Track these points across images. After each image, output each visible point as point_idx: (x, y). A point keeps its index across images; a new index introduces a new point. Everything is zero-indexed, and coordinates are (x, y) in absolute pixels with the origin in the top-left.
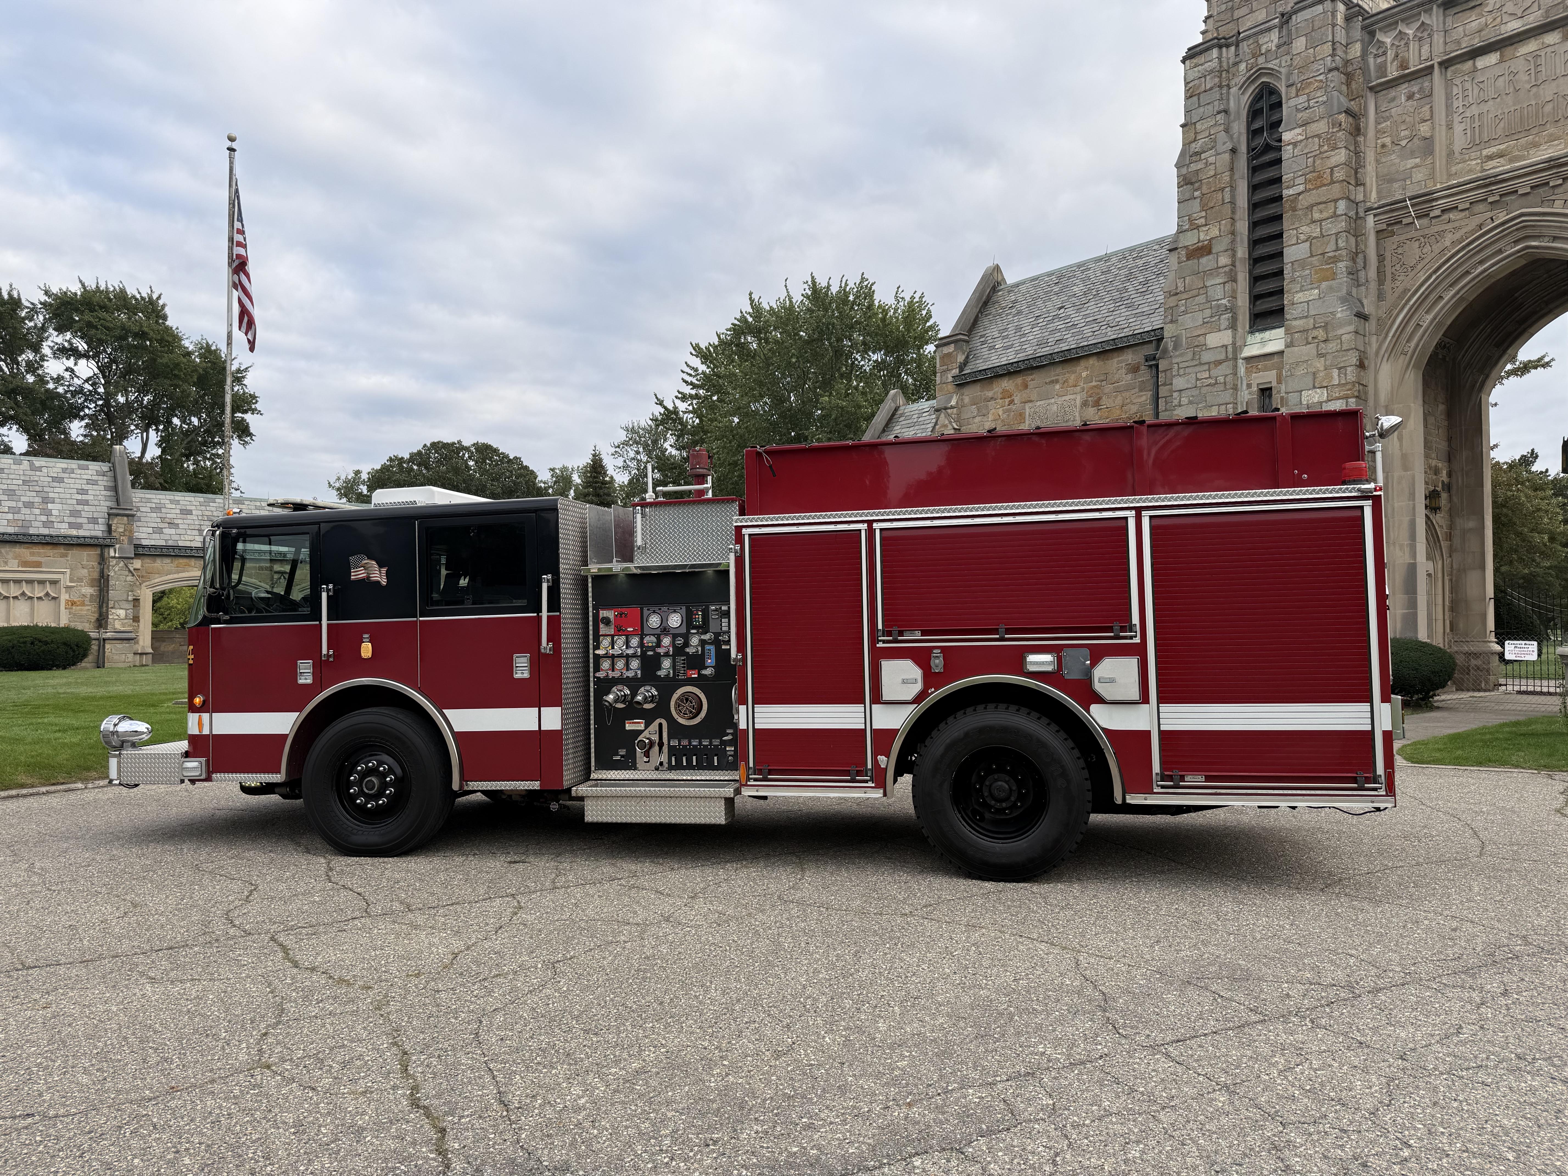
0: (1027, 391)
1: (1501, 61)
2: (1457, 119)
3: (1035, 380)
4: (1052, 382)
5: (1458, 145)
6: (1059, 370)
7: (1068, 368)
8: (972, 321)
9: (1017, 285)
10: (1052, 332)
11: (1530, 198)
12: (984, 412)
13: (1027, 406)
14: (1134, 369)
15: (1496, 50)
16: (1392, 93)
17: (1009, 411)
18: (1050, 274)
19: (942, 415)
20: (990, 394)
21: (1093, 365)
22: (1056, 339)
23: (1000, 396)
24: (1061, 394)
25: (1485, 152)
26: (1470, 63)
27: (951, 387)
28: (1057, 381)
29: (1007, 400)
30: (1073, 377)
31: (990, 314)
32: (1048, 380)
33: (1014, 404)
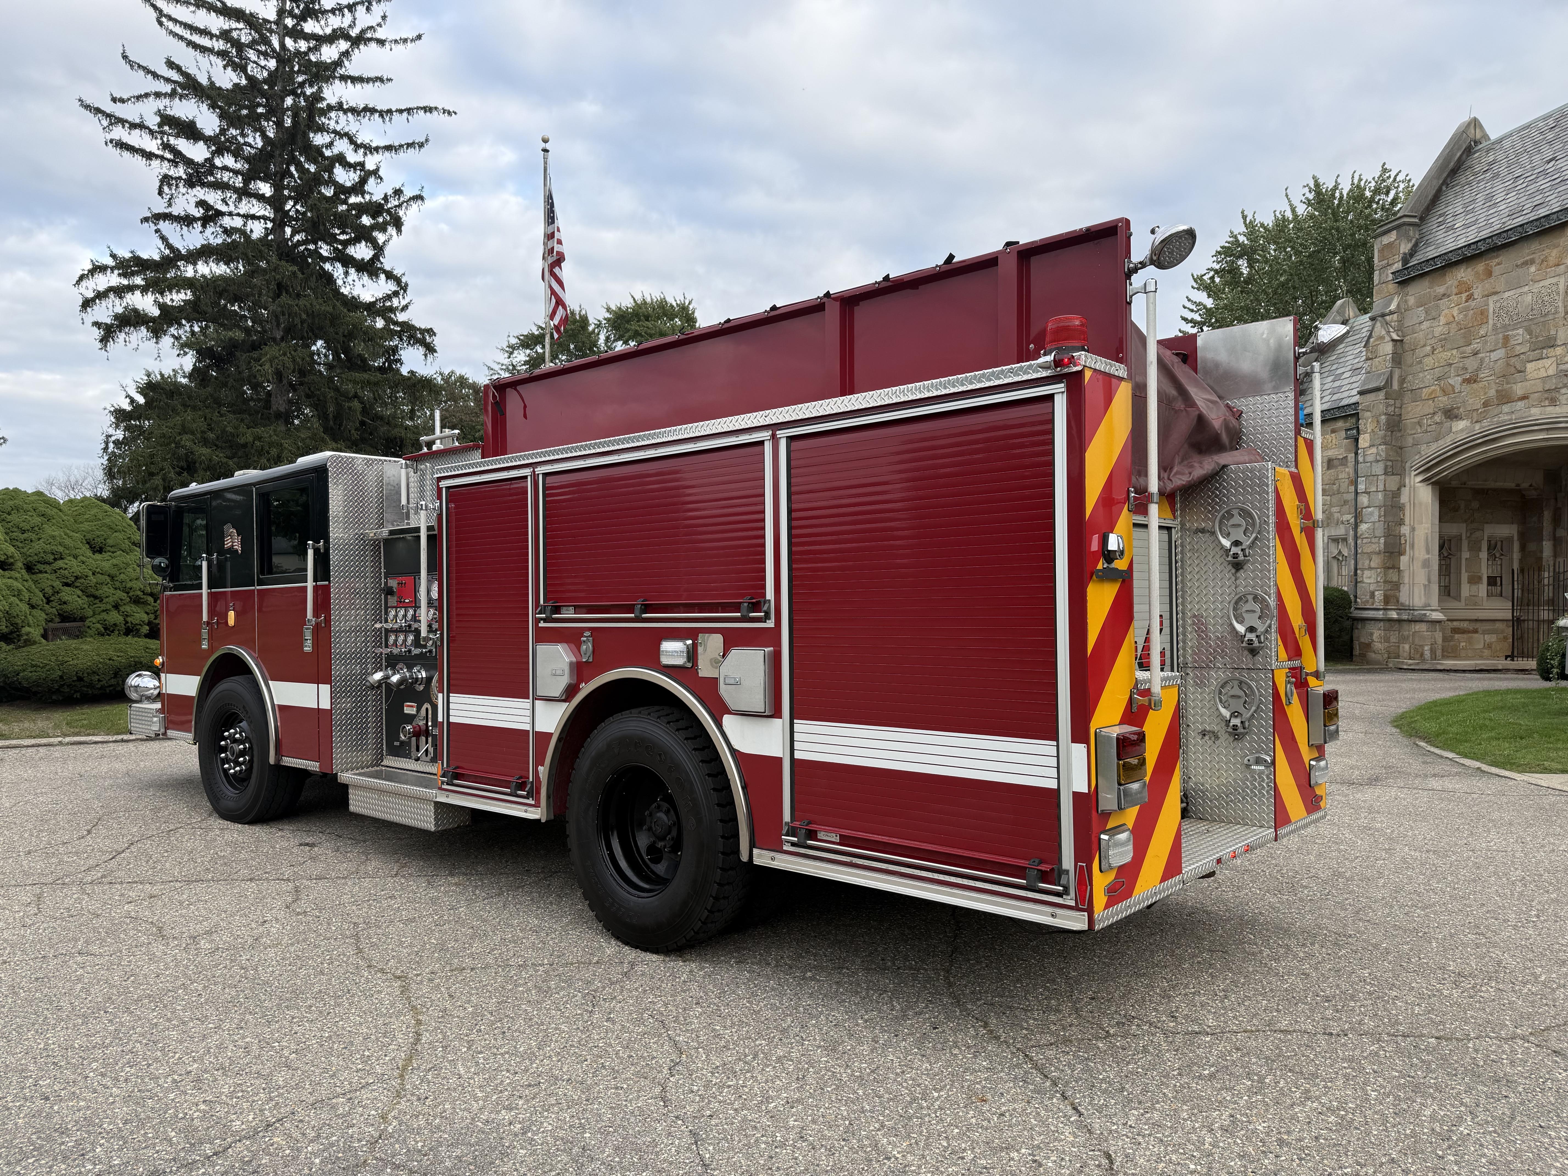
0: (1492, 280)
3: (1501, 264)
4: (1526, 263)
6: (1535, 245)
7: (1547, 241)
8: (1430, 197)
9: (1500, 141)
10: (1531, 196)
12: (1434, 314)
13: (1491, 300)
17: (1467, 309)
18: (1545, 118)
19: (1378, 324)
20: (1441, 290)
22: (1535, 204)
23: (1455, 291)
24: (1538, 278)
27: (1392, 287)
28: (1532, 262)
29: (1464, 296)
30: (1554, 253)
31: (1457, 185)
32: (1519, 263)
33: (1474, 299)
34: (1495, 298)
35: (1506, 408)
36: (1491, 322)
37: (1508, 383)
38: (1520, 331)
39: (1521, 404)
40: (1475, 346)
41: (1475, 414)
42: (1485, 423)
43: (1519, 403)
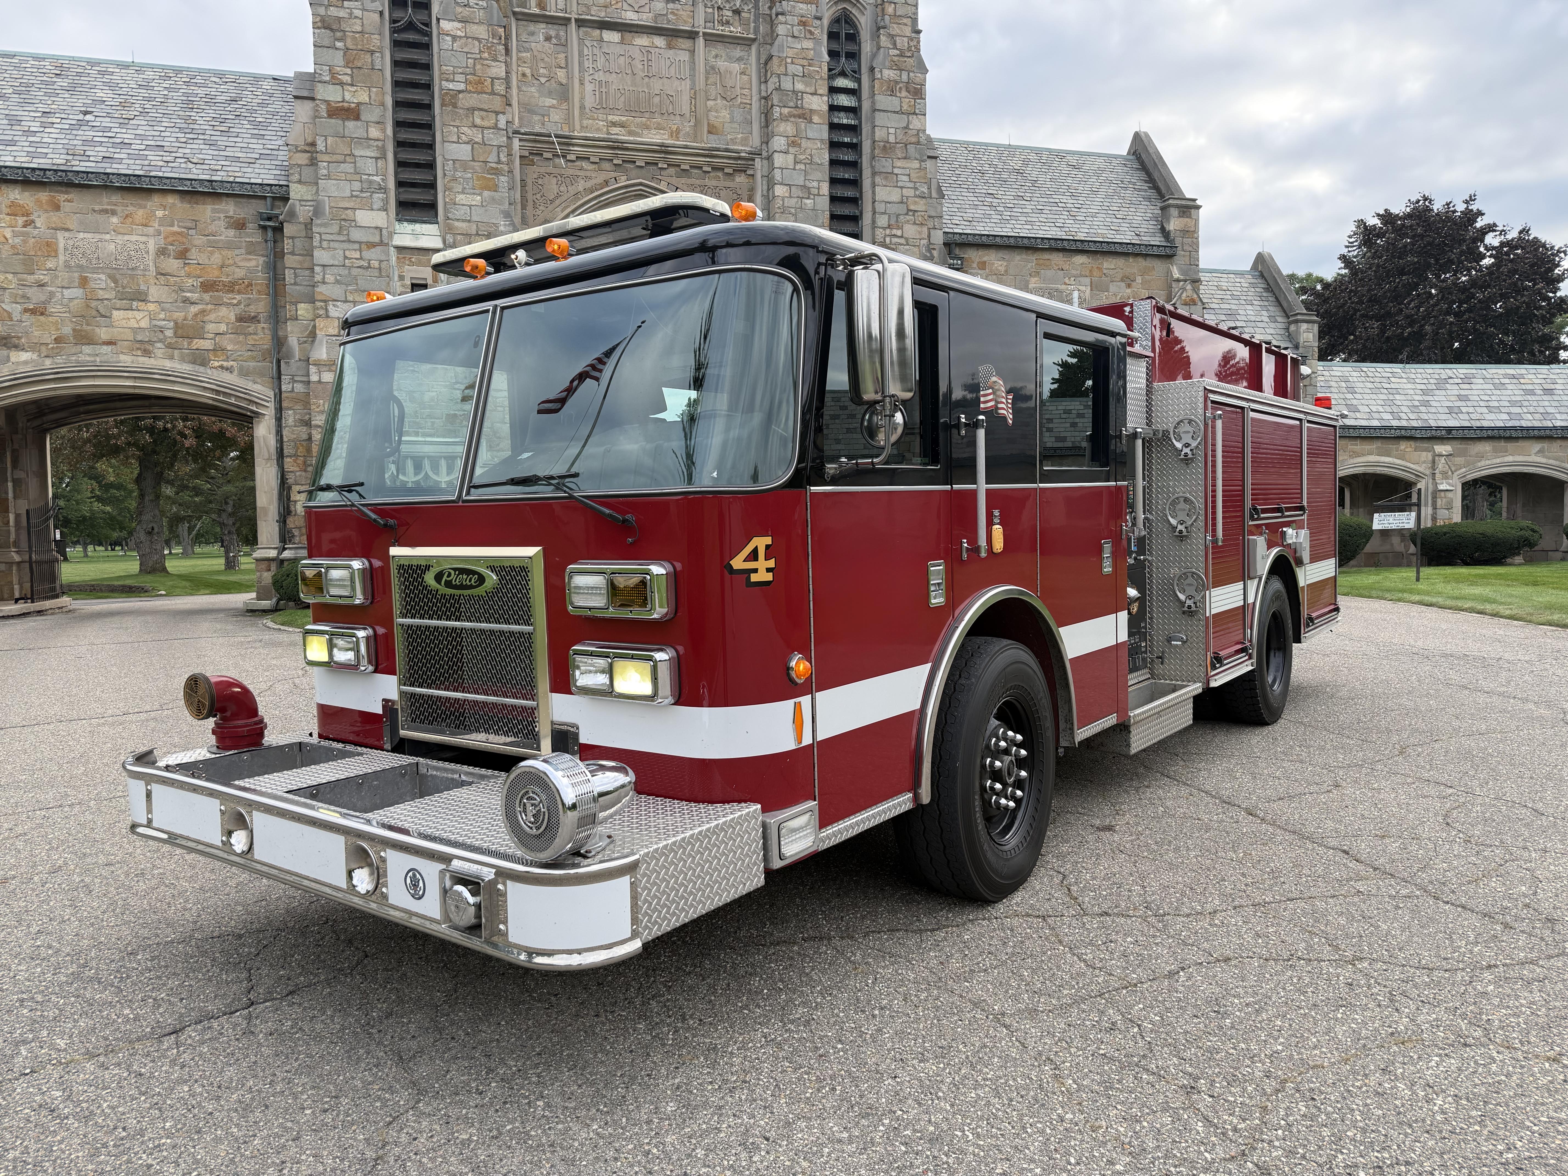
0: (60, 214)
1: (622, 42)
2: (587, 78)
3: (71, 201)
4: (106, 211)
5: (590, 102)
6: (116, 198)
7: (131, 199)
10: (88, 143)
11: (644, 171)
13: (61, 235)
14: (240, 225)
15: (618, 31)
16: (532, 27)
17: (25, 235)
21: (174, 204)
22: (100, 154)
23: (6, 210)
24: (121, 230)
25: (610, 118)
26: (598, 31)
28: (114, 213)
29: (20, 219)
30: (140, 212)
32: (97, 208)
33: (35, 227)
34: (67, 234)
35: (87, 349)
36: (62, 258)
37: (88, 325)
38: (103, 277)
39: (108, 349)
40: (41, 276)
41: (43, 348)
42: (59, 360)
43: (105, 347)
